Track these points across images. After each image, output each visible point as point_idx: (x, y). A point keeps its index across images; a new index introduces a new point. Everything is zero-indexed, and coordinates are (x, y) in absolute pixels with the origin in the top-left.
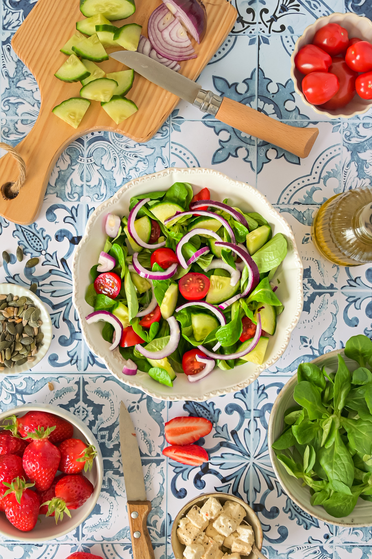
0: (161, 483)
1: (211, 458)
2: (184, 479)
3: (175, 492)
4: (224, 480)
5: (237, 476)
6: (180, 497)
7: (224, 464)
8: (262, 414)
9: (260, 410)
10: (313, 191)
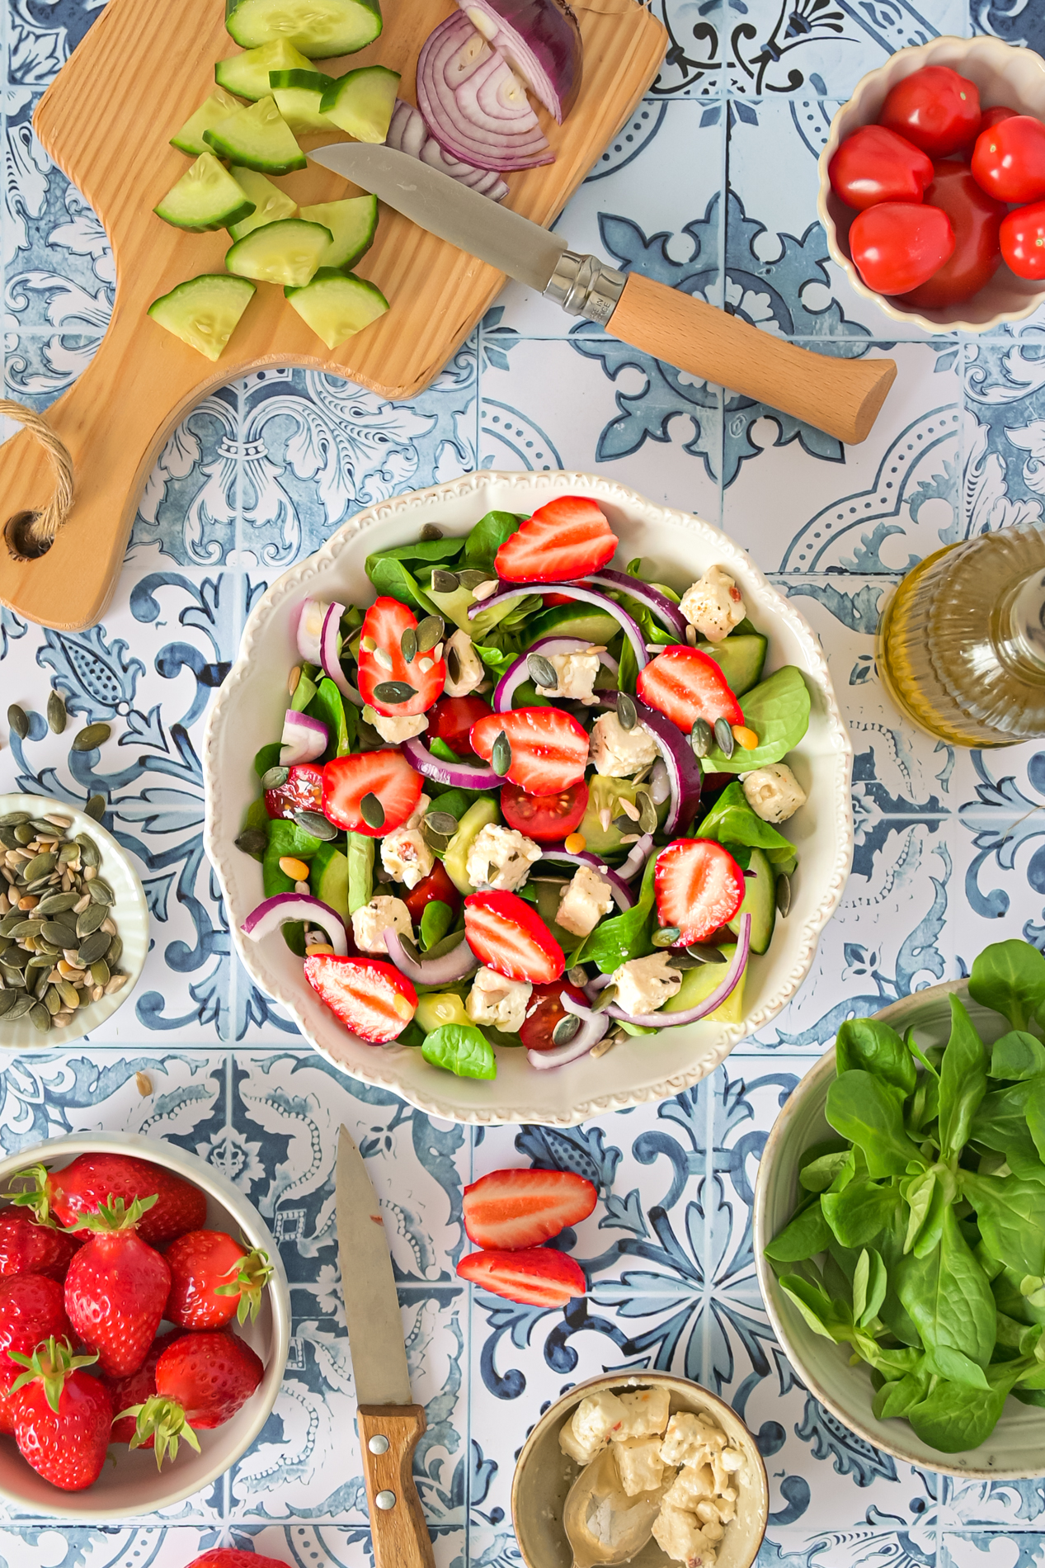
0: (453, 1356)
1: (595, 1285)
2: (517, 1345)
3: (493, 1381)
4: (629, 1348)
5: (665, 1337)
6: (505, 1395)
7: (631, 1303)
8: (737, 1163)
9: (731, 1152)
10: (881, 535)
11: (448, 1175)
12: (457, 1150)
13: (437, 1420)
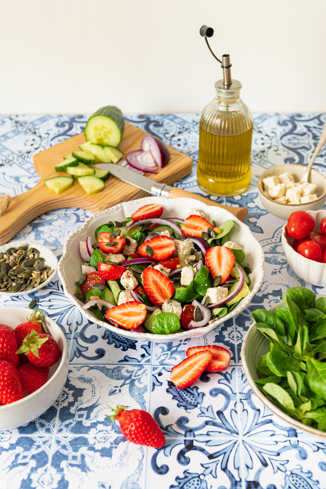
0: (140, 459)
1: (196, 435)
2: (166, 456)
3: (156, 468)
4: (211, 457)
5: (225, 453)
6: (161, 473)
7: (210, 442)
8: (248, 397)
9: (246, 394)
10: (276, 246)
11: (141, 401)
12: (145, 393)
13: (133, 482)
